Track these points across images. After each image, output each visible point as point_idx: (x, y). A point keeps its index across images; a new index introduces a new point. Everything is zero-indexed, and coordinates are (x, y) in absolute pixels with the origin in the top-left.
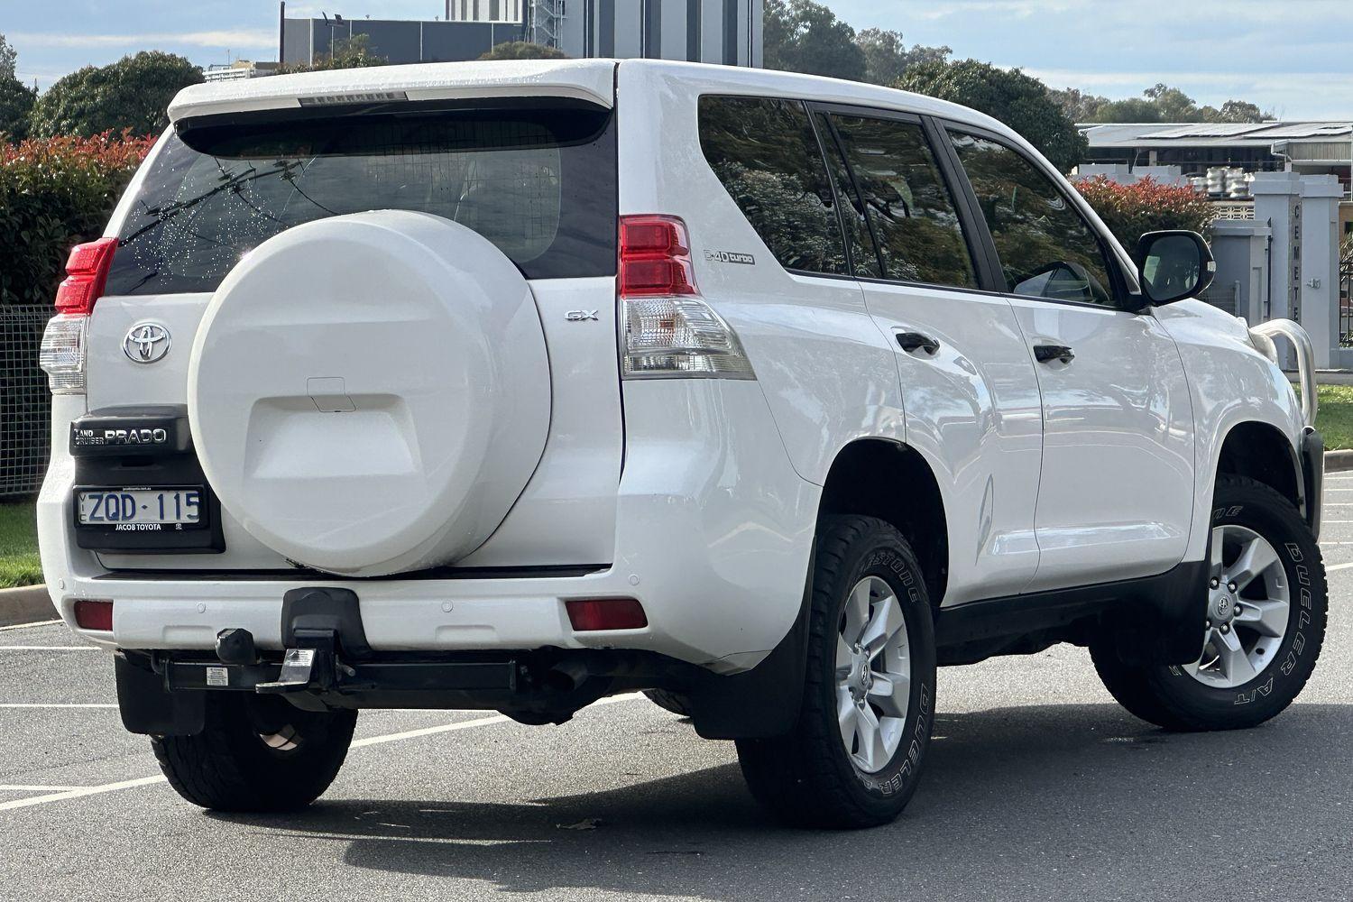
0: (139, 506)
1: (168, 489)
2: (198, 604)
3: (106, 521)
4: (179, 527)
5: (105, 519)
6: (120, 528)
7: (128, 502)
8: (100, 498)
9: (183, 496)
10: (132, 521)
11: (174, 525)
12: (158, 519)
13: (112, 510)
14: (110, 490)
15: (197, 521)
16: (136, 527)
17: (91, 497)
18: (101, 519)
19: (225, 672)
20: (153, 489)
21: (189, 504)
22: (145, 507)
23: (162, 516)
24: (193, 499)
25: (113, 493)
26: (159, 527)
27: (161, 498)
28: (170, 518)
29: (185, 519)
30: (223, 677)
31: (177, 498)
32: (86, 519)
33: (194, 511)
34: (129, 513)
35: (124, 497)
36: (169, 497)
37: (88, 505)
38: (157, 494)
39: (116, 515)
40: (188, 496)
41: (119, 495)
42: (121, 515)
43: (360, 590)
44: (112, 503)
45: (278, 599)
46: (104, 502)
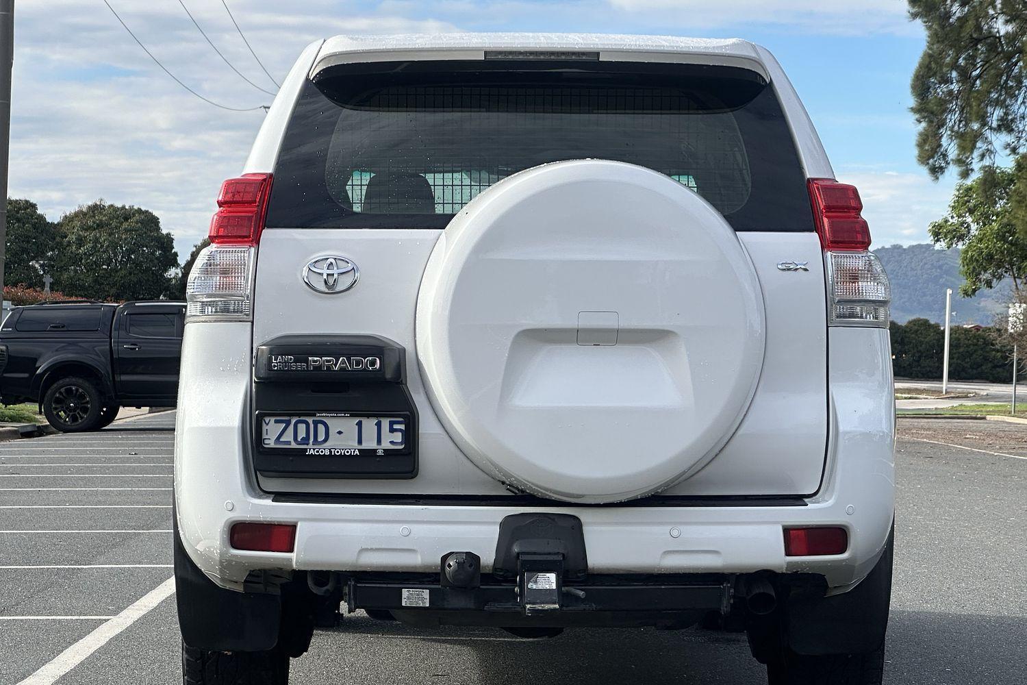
0: (333, 431)
1: (368, 416)
2: (401, 528)
3: (294, 445)
4: (380, 453)
5: (293, 443)
6: (312, 451)
7: (321, 428)
8: (288, 423)
9: (385, 423)
10: (327, 445)
11: (375, 451)
12: (356, 444)
13: (302, 434)
14: (299, 415)
15: (401, 447)
16: (331, 452)
17: (276, 422)
18: (289, 443)
19: (426, 594)
20: (352, 416)
21: (392, 430)
22: (340, 433)
23: (360, 442)
24: (396, 427)
25: (302, 418)
26: (357, 452)
27: (360, 424)
28: (370, 443)
29: (386, 445)
30: (423, 599)
31: (379, 425)
32: (270, 442)
33: (398, 437)
34: (321, 437)
35: (316, 423)
36: (369, 425)
37: (273, 432)
38: (357, 420)
39: (306, 440)
40: (391, 424)
41: (310, 420)
42: (312, 439)
43: (584, 515)
44: (302, 428)
45: (494, 523)
46: (291, 427)
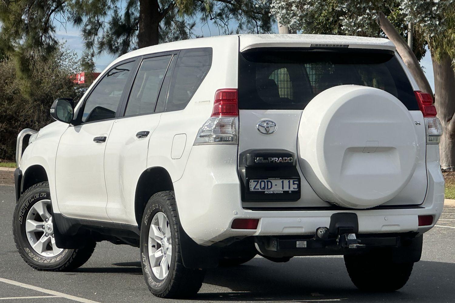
0: (273, 184)
1: (286, 179)
2: (298, 219)
3: (260, 190)
4: (290, 192)
5: (260, 189)
6: (267, 192)
7: (269, 183)
8: (258, 182)
9: (291, 181)
10: (271, 190)
11: (288, 191)
12: (281, 189)
13: (263, 186)
14: (262, 179)
15: (297, 190)
16: (273, 192)
17: (254, 181)
18: (258, 189)
19: (305, 243)
20: (280, 179)
21: (294, 184)
22: (276, 185)
23: (283, 188)
24: (295, 182)
25: (263, 180)
26: (282, 192)
27: (283, 182)
28: (286, 189)
29: (292, 189)
30: (304, 244)
31: (289, 182)
32: (252, 189)
33: (296, 186)
34: (269, 187)
35: (268, 182)
36: (286, 182)
37: (253, 185)
38: (282, 180)
39: (264, 188)
40: (294, 181)
41: (266, 181)
42: (266, 188)
43: (358, 213)
44: (263, 183)
45: (328, 216)
46: (259, 183)
